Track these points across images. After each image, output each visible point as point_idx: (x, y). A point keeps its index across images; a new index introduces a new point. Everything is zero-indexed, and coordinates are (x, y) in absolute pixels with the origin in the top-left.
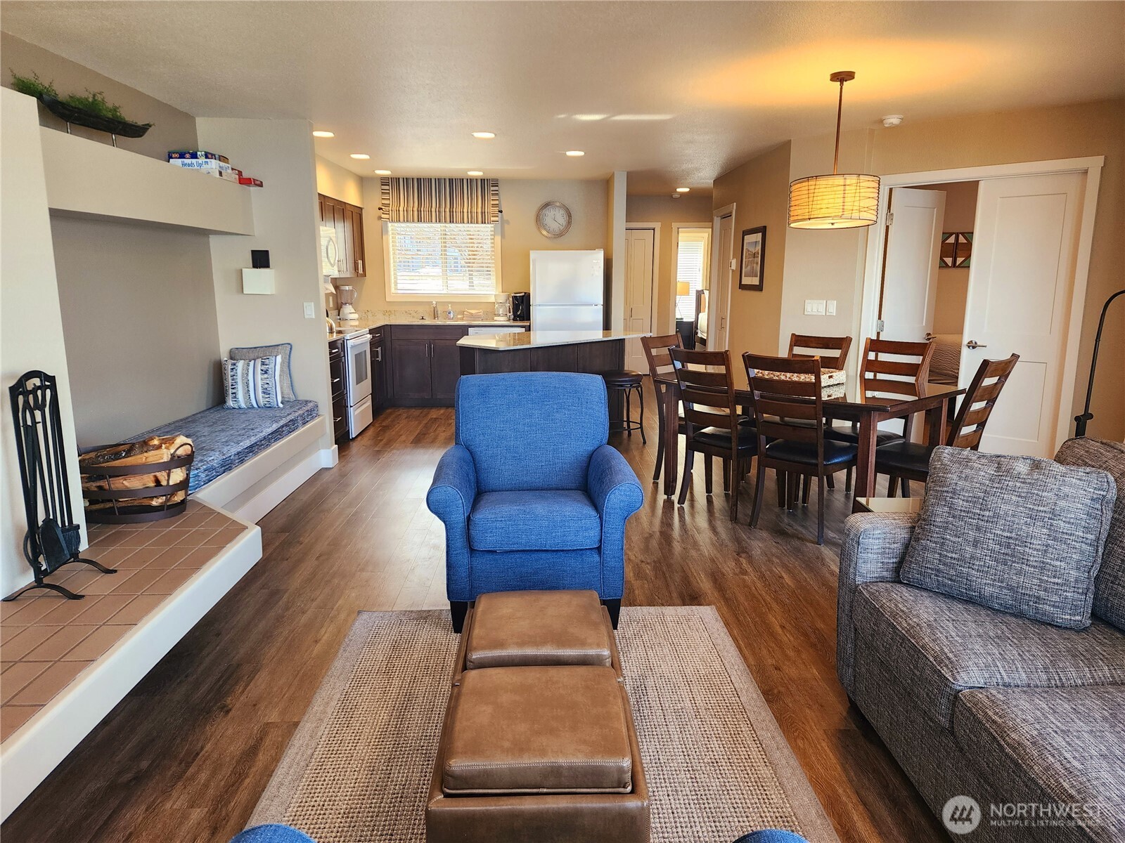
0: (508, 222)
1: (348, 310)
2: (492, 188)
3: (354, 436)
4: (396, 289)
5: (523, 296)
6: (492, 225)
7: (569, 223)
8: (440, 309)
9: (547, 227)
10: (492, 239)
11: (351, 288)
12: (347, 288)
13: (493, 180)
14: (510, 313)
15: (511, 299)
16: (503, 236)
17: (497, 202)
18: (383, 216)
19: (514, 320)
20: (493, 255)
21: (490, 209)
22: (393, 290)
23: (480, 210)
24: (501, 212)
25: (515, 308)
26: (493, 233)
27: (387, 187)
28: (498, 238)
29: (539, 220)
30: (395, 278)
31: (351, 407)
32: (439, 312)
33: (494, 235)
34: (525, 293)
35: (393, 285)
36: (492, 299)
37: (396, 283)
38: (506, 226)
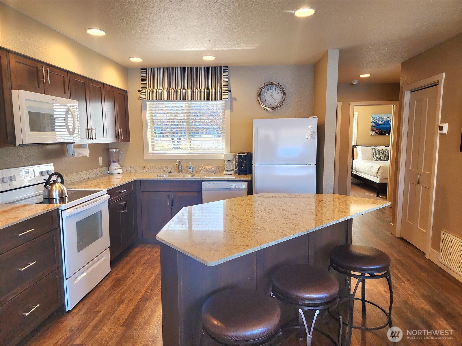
0: (235, 99)
1: (115, 166)
2: (223, 74)
3: (70, 309)
4: (153, 150)
5: (246, 155)
6: (224, 102)
7: (284, 98)
8: (183, 165)
9: (266, 102)
10: (223, 112)
11: (117, 150)
12: (114, 150)
13: (225, 67)
14: (236, 168)
15: (237, 157)
16: (231, 110)
17: (227, 84)
18: (141, 96)
19: (239, 174)
20: (224, 124)
21: (222, 89)
22: (150, 151)
23: (213, 90)
24: (230, 91)
25: (240, 164)
26: (224, 108)
27: (145, 75)
28: (228, 112)
29: (259, 97)
30: (152, 142)
31: (67, 279)
32: (183, 167)
33: (225, 109)
34: (248, 153)
35: (150, 148)
36: (223, 158)
37: (153, 146)
38: (234, 102)
